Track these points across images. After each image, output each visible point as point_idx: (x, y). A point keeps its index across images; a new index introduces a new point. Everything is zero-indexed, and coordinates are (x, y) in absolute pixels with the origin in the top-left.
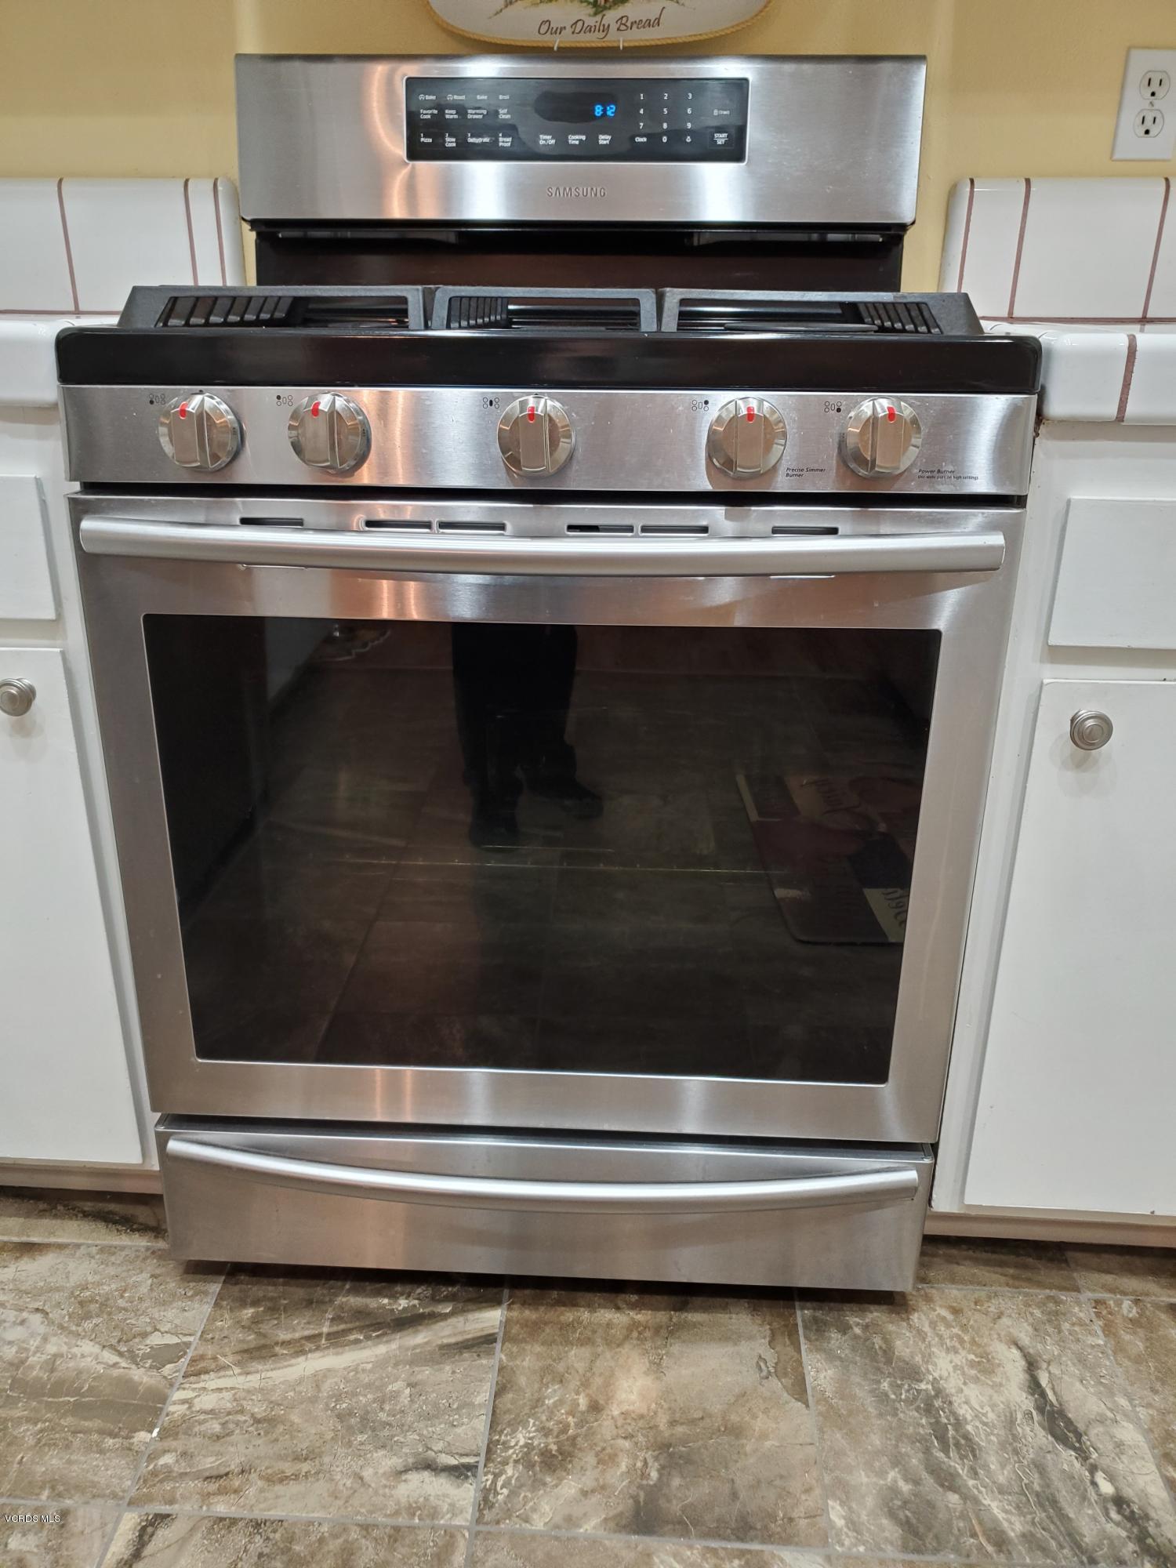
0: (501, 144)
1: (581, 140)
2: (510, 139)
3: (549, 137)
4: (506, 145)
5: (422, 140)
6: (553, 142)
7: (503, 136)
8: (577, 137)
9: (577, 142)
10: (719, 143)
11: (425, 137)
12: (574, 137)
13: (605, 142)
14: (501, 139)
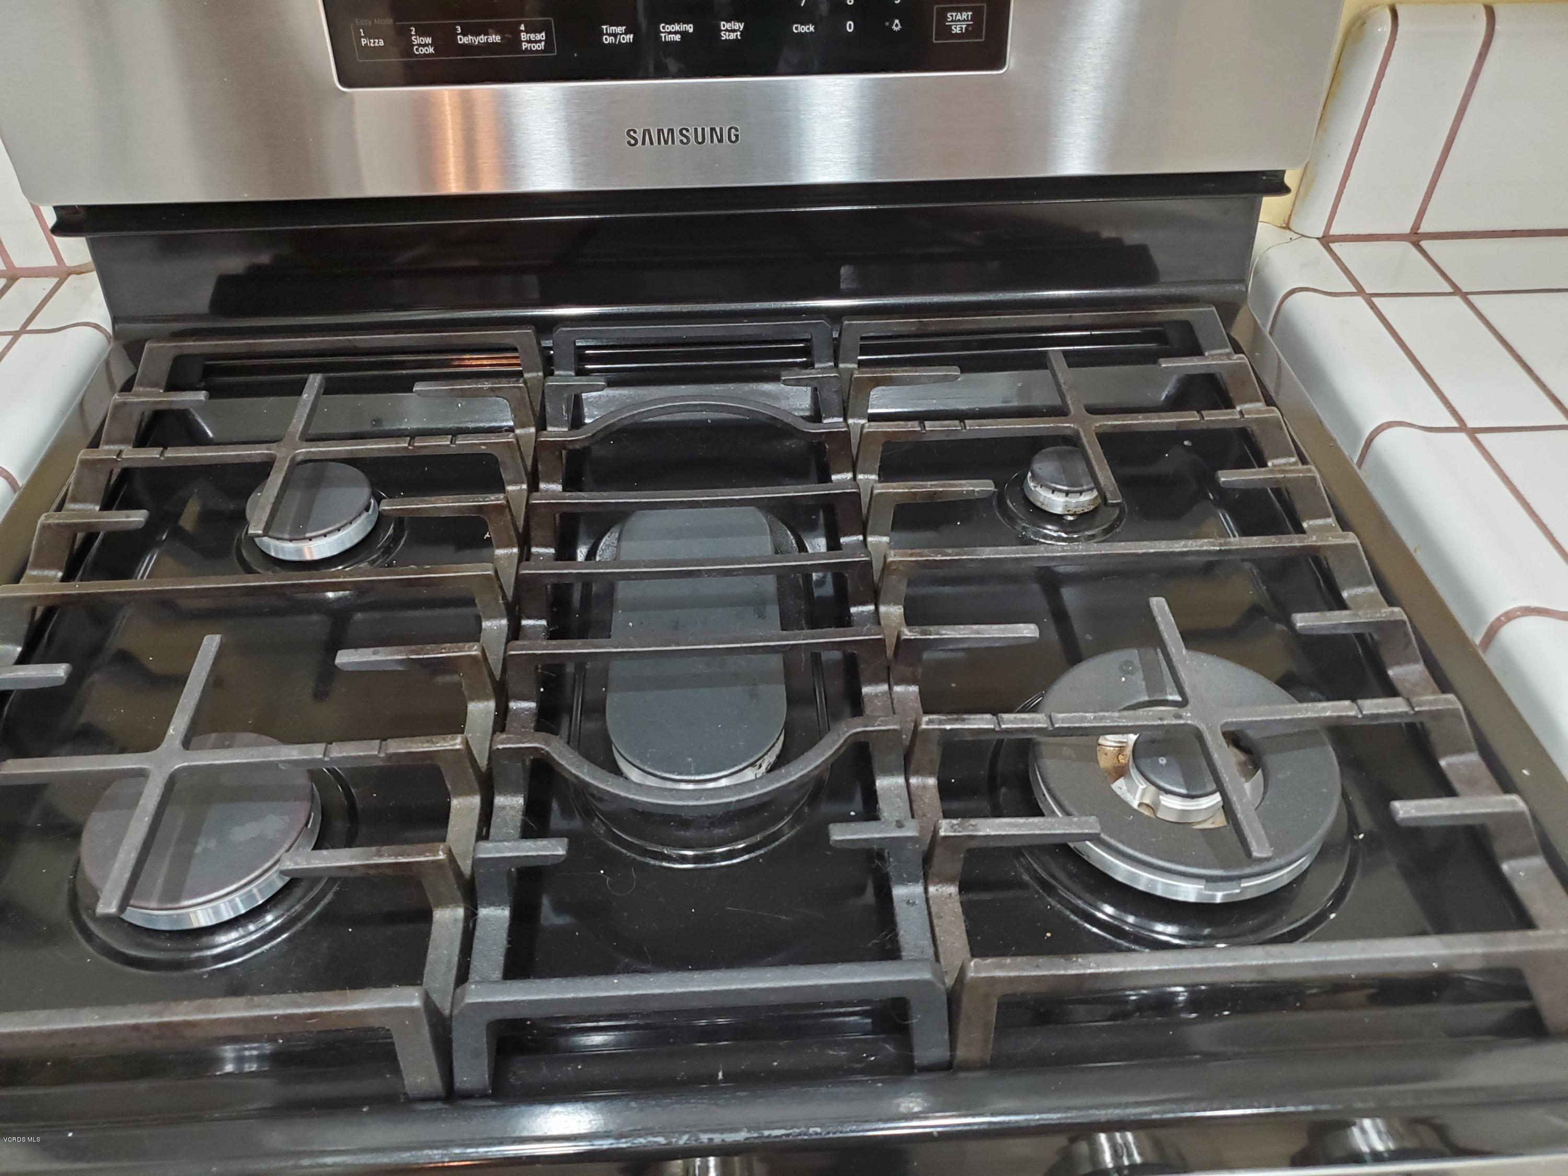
0: (525, 46)
1: (684, 34)
2: (542, 36)
3: (620, 29)
4: (536, 47)
5: (364, 42)
6: (629, 38)
7: (527, 32)
8: (676, 27)
9: (677, 38)
10: (956, 30)
11: (368, 36)
12: (670, 28)
13: (732, 36)
14: (524, 36)
